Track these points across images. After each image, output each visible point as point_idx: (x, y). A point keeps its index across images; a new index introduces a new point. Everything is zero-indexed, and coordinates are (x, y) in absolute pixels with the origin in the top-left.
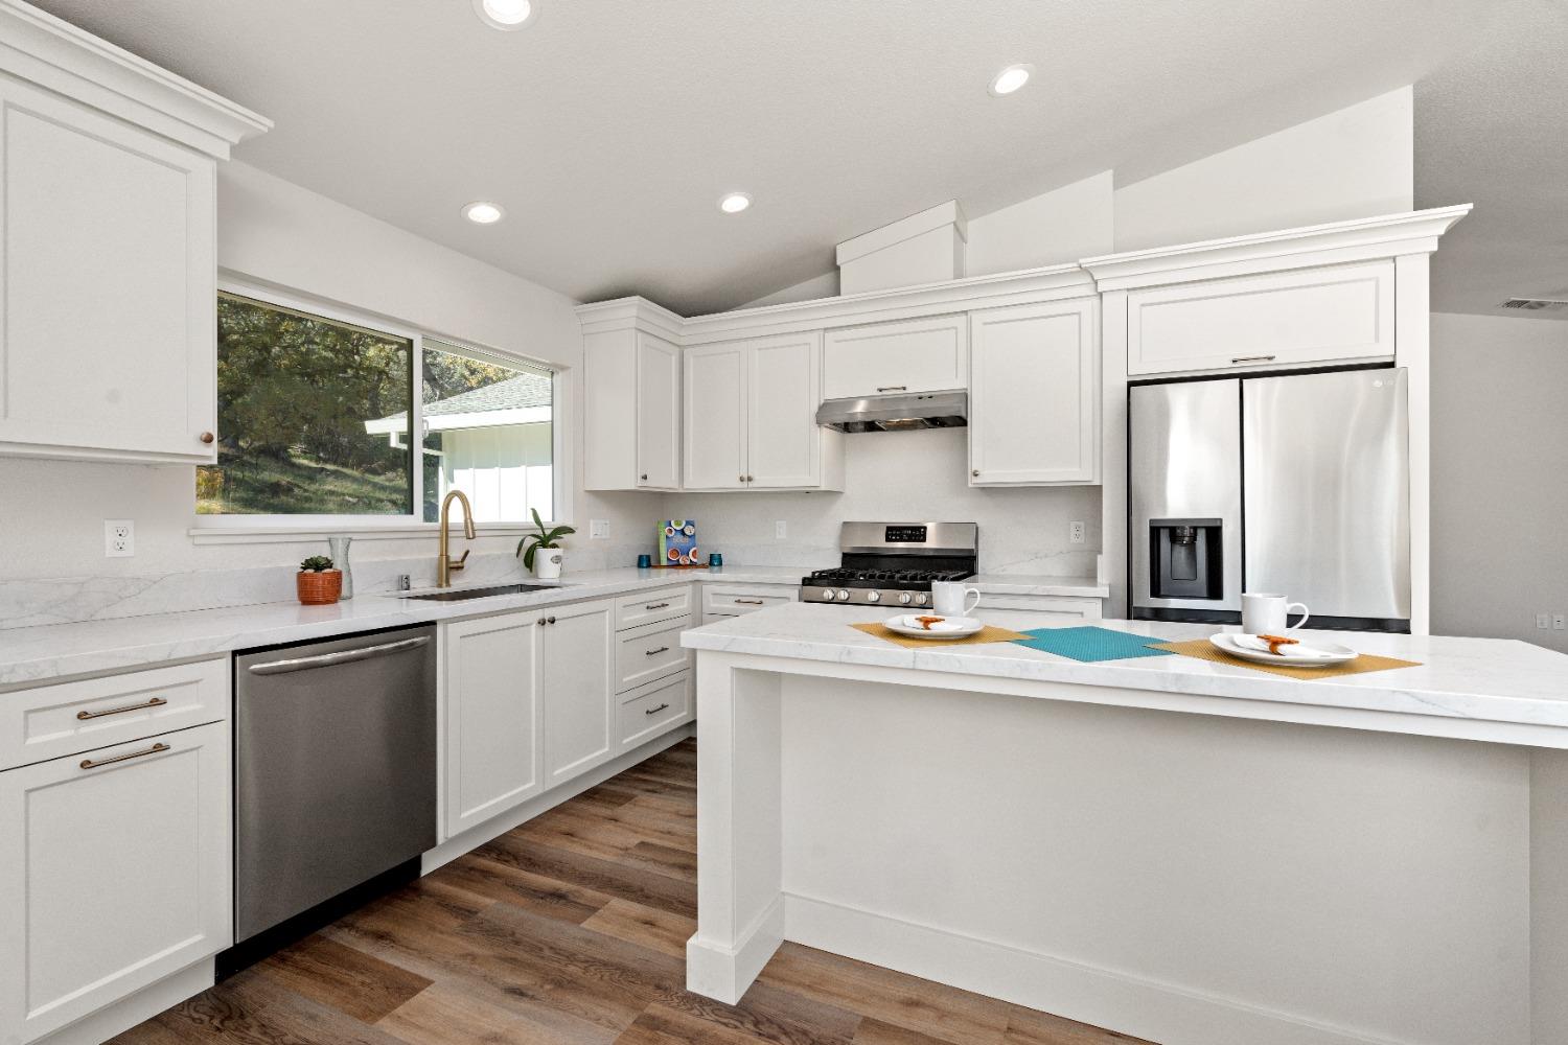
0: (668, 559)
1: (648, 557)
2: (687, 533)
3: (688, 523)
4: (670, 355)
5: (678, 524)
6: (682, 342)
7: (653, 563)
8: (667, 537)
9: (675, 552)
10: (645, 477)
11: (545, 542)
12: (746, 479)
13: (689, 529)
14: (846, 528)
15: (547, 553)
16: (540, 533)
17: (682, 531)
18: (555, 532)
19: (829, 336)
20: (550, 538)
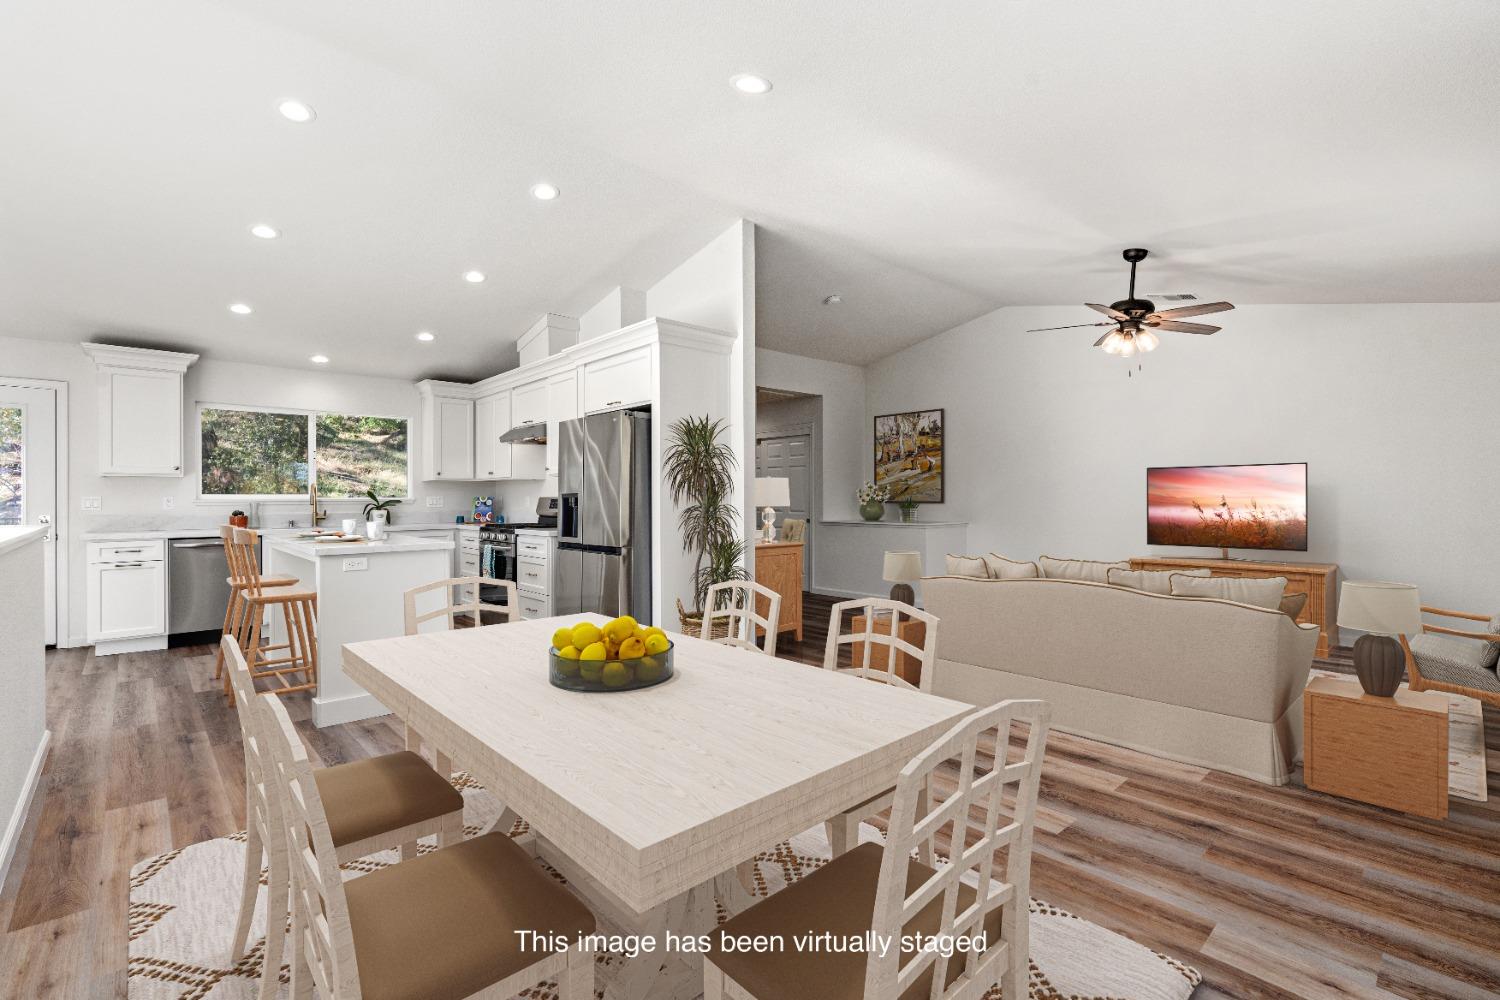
0: (477, 519)
1: (462, 517)
2: (487, 504)
3: (488, 499)
4: (467, 405)
5: (483, 499)
6: (474, 397)
7: (467, 520)
8: (476, 506)
9: (479, 515)
10: (439, 474)
11: (379, 508)
12: (491, 473)
13: (489, 502)
14: (541, 501)
15: (375, 513)
16: (375, 503)
17: (485, 503)
18: (387, 503)
19: (514, 392)
20: (382, 506)
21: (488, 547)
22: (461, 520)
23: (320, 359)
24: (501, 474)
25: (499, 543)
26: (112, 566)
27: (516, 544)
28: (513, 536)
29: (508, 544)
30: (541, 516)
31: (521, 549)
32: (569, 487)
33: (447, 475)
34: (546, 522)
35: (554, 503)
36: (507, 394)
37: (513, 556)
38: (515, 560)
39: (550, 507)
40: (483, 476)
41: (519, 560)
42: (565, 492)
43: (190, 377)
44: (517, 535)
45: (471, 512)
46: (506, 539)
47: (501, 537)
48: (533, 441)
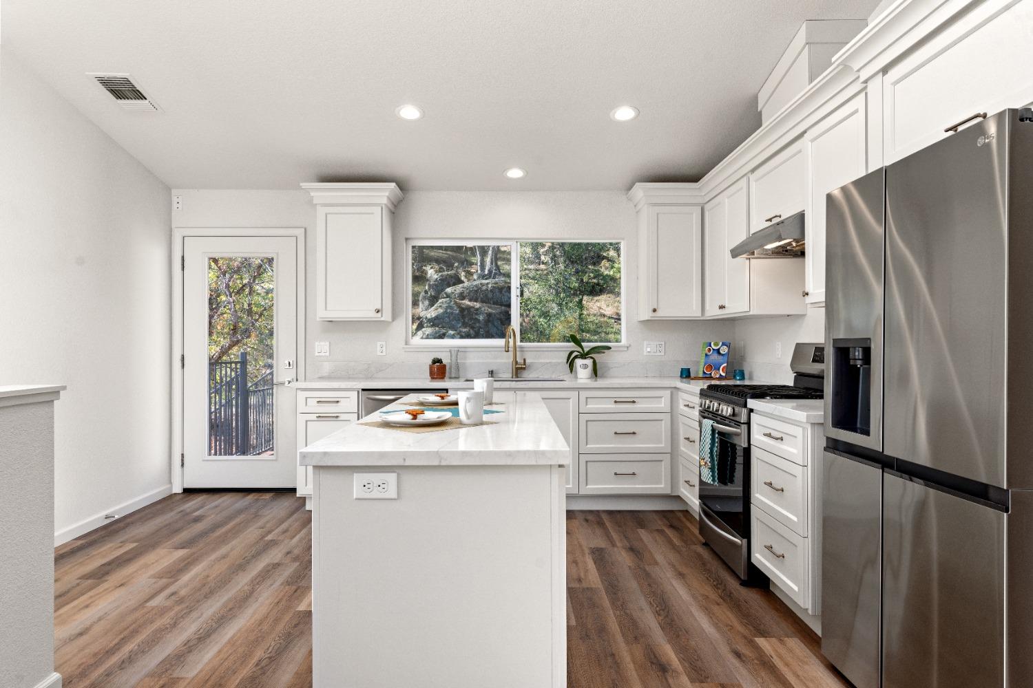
0: (704, 373)
1: (688, 370)
2: (721, 352)
3: (723, 344)
4: (692, 214)
5: (716, 344)
6: (701, 201)
7: (692, 375)
8: (706, 355)
9: (710, 367)
10: (655, 310)
11: (584, 356)
12: (722, 307)
13: (724, 350)
14: (799, 348)
15: (579, 362)
16: (580, 350)
17: (718, 351)
18: (594, 350)
19: (752, 177)
20: (588, 353)
21: (708, 423)
22: (686, 374)
23: (515, 173)
24: (737, 307)
25: (722, 419)
26: (314, 417)
27: (748, 424)
28: (744, 411)
29: (738, 424)
30: (800, 376)
31: (757, 437)
32: (849, 327)
33: (665, 312)
34: (806, 389)
35: (819, 356)
36: (743, 182)
37: (746, 445)
38: (747, 452)
39: (814, 361)
40: (712, 312)
41: (755, 453)
42: (841, 335)
43: (397, 212)
44: (751, 410)
45: (698, 362)
46: (734, 414)
47: (727, 410)
48: (783, 252)
